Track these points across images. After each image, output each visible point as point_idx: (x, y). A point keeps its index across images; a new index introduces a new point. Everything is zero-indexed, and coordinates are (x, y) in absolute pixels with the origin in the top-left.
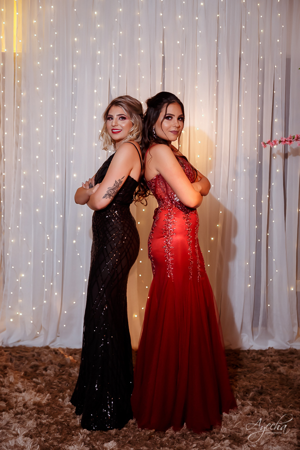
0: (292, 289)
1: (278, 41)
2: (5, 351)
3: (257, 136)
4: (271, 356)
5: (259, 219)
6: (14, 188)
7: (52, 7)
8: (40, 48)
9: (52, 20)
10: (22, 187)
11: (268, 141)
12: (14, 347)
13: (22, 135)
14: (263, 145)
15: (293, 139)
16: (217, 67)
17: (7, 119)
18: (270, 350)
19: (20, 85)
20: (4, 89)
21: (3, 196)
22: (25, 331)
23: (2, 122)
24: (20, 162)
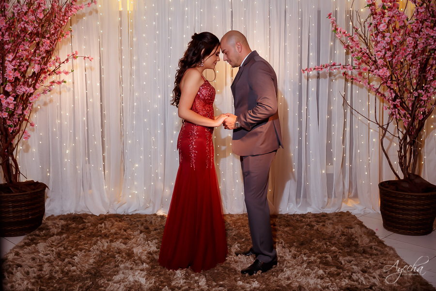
0: (324, 172)
2: (127, 218)
3: (298, 65)
4: (310, 218)
5: (300, 123)
6: (130, 105)
8: (146, 7)
10: (135, 104)
11: (305, 68)
12: (132, 215)
13: (134, 68)
14: (302, 72)
15: (324, 67)
16: (269, 18)
17: (124, 57)
18: (309, 214)
19: (132, 33)
20: (121, 36)
21: (122, 111)
22: (140, 204)
23: (121, 59)
24: (133, 87)
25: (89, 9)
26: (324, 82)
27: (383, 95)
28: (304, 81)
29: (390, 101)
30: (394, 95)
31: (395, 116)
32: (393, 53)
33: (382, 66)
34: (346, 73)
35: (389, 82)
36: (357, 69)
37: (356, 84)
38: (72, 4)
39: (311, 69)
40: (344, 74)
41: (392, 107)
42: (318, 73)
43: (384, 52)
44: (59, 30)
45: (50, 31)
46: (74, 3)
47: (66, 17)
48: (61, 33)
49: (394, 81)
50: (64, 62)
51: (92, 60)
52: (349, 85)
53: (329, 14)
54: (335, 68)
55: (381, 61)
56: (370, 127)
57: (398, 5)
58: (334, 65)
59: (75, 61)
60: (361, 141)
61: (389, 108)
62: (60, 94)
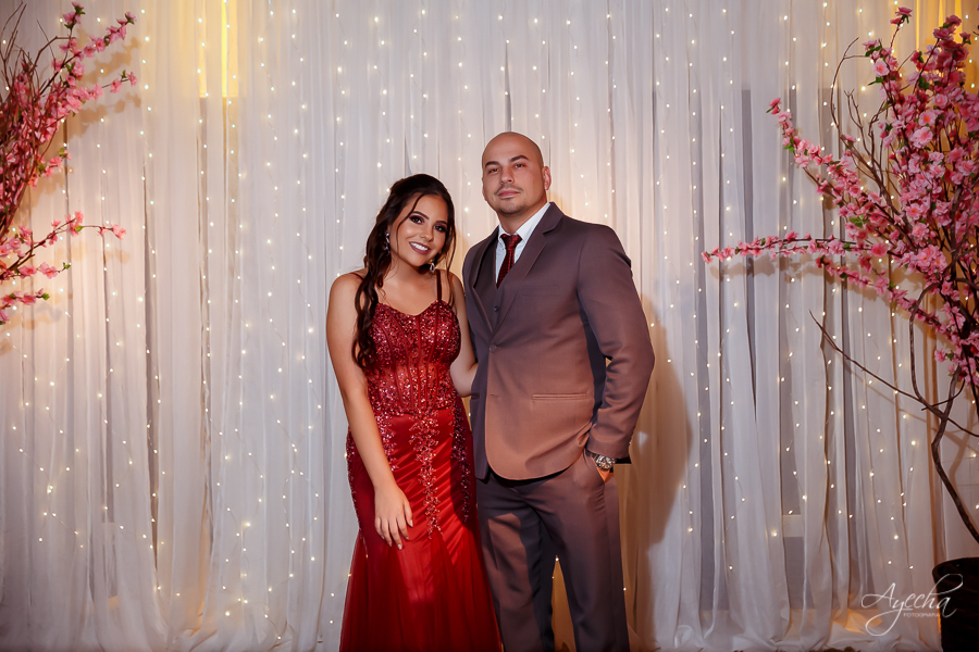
0: (775, 534)
1: (725, 59)
3: (693, 239)
5: (704, 398)
6: (228, 356)
7: (294, 11)
8: (272, 89)
9: (293, 36)
10: (244, 352)
11: (714, 250)
13: (241, 252)
14: (705, 259)
15: (763, 244)
16: (611, 113)
17: (212, 224)
19: (235, 158)
20: (204, 168)
21: (206, 372)
22: (255, 635)
23: (203, 229)
24: (238, 305)
25: (116, 97)
26: (766, 285)
27: (932, 320)
28: (712, 282)
29: (953, 337)
30: (962, 320)
31: (968, 379)
32: (955, 206)
33: (924, 241)
34: (826, 261)
35: (947, 284)
36: (856, 249)
37: (855, 288)
38: (68, 86)
39: (728, 251)
40: (822, 261)
41: (958, 351)
42: (750, 261)
43: (927, 204)
44: (30, 156)
45: (5, 160)
46: (72, 83)
47: (49, 121)
48: (35, 163)
49: (961, 280)
50: (42, 243)
51: (123, 236)
52: (837, 290)
53: (772, 101)
54: (794, 249)
55: (921, 230)
56: (901, 407)
57: (962, 76)
58: (792, 239)
59: (75, 239)
60: (877, 446)
61: (951, 356)
62: (33, 328)
